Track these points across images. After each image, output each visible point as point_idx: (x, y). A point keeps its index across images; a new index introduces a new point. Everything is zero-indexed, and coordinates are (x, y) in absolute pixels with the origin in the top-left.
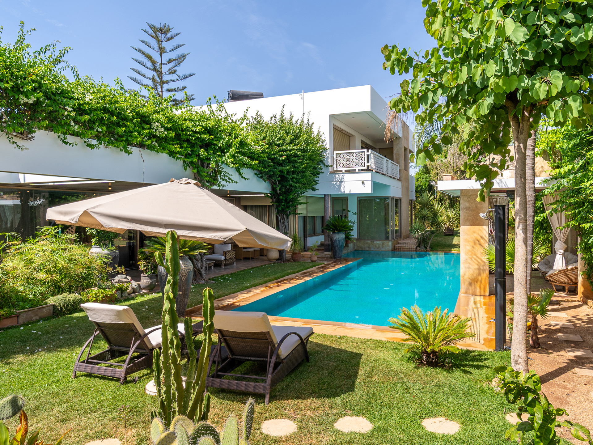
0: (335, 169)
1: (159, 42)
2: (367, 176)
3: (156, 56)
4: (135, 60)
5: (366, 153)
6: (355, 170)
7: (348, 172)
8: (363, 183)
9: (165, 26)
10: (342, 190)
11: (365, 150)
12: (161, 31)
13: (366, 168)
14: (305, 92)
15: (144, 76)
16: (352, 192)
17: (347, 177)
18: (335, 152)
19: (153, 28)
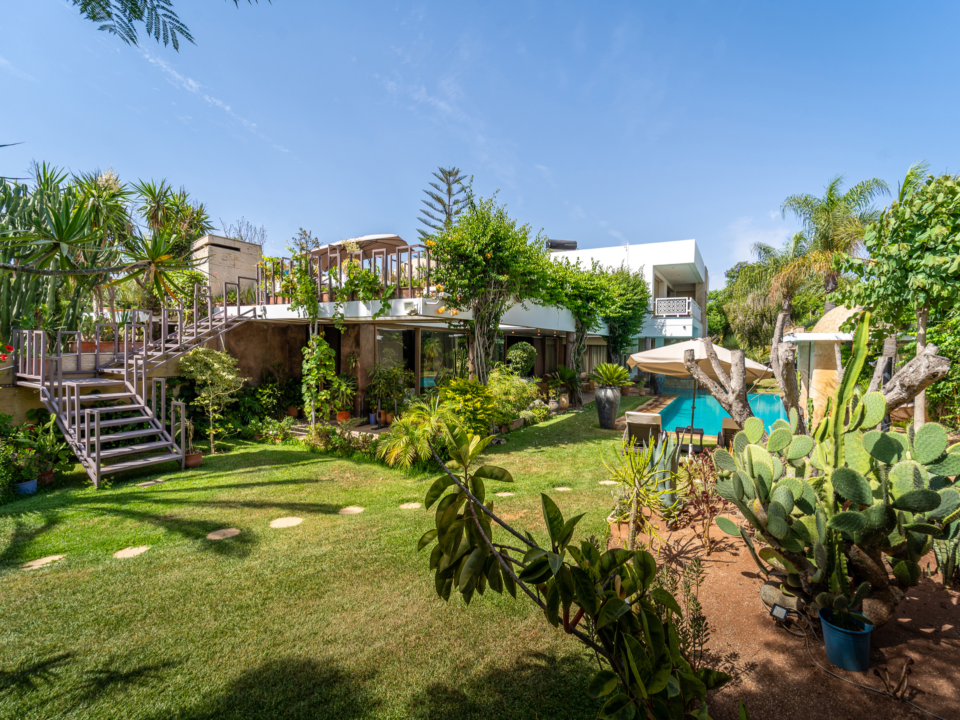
0: (656, 314)
1: (449, 184)
2: (689, 322)
3: (445, 198)
4: (424, 202)
5: (687, 301)
6: (676, 316)
7: (668, 317)
8: (684, 327)
9: (454, 169)
10: (664, 333)
11: (687, 298)
12: (450, 174)
13: (686, 314)
14: (630, 244)
15: (432, 217)
16: (673, 335)
17: (669, 322)
18: (657, 299)
19: (443, 171)
